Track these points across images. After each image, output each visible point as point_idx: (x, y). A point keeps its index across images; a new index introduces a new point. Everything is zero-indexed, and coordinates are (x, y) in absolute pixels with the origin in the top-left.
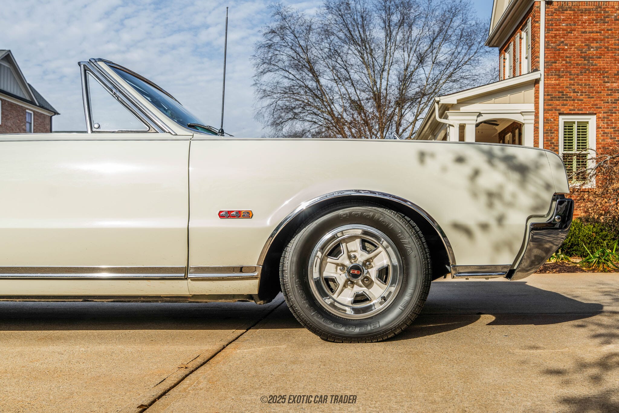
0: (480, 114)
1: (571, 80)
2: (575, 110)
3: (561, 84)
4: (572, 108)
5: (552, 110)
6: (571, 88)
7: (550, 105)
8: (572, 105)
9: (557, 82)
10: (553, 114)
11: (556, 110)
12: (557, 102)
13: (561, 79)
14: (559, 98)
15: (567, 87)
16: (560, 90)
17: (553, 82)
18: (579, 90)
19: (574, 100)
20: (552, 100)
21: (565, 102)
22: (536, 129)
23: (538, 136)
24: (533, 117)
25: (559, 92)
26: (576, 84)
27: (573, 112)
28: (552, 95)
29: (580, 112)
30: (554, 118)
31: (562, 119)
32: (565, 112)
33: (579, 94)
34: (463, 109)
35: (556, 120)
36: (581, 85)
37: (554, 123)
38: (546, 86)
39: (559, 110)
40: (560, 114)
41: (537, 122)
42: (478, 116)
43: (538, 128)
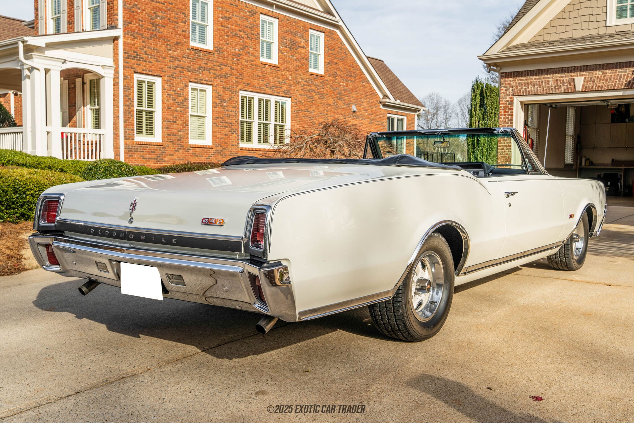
0: (65, 62)
1: (143, 42)
2: (146, 71)
3: (136, 45)
4: (144, 68)
5: (129, 68)
6: (143, 49)
7: (127, 63)
8: (145, 66)
9: (133, 42)
10: (130, 72)
11: (132, 68)
12: (133, 61)
13: (136, 40)
14: (134, 57)
15: (140, 49)
16: (135, 50)
17: (129, 41)
18: (149, 52)
19: (146, 61)
20: (129, 58)
21: (139, 62)
22: (116, 84)
23: (118, 91)
24: (112, 72)
25: (134, 52)
26: (147, 47)
27: (145, 72)
28: (128, 53)
29: (151, 73)
30: (130, 75)
31: (137, 77)
32: (139, 71)
33: (149, 57)
34: (48, 53)
35: (132, 77)
36: (151, 49)
37: (130, 80)
38: (125, 44)
39: (134, 69)
40: (135, 72)
41: (116, 77)
42: (63, 63)
43: (118, 83)
